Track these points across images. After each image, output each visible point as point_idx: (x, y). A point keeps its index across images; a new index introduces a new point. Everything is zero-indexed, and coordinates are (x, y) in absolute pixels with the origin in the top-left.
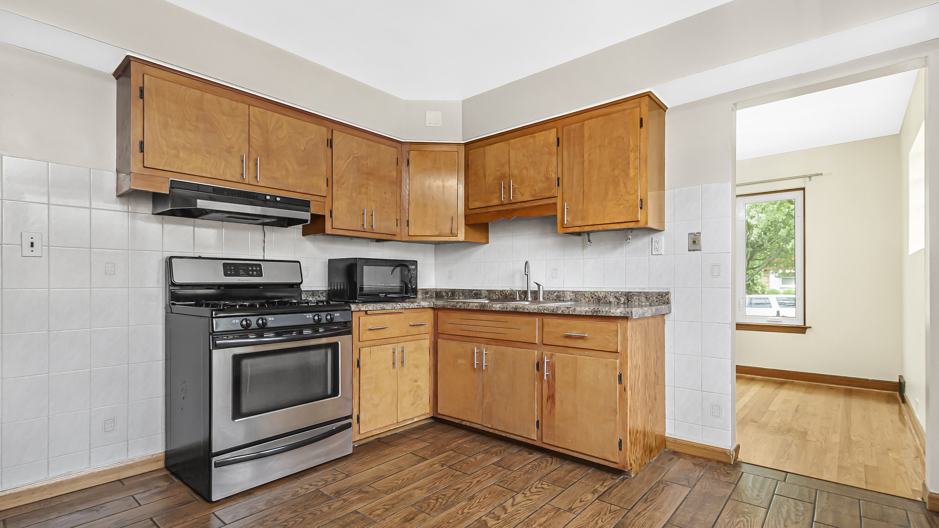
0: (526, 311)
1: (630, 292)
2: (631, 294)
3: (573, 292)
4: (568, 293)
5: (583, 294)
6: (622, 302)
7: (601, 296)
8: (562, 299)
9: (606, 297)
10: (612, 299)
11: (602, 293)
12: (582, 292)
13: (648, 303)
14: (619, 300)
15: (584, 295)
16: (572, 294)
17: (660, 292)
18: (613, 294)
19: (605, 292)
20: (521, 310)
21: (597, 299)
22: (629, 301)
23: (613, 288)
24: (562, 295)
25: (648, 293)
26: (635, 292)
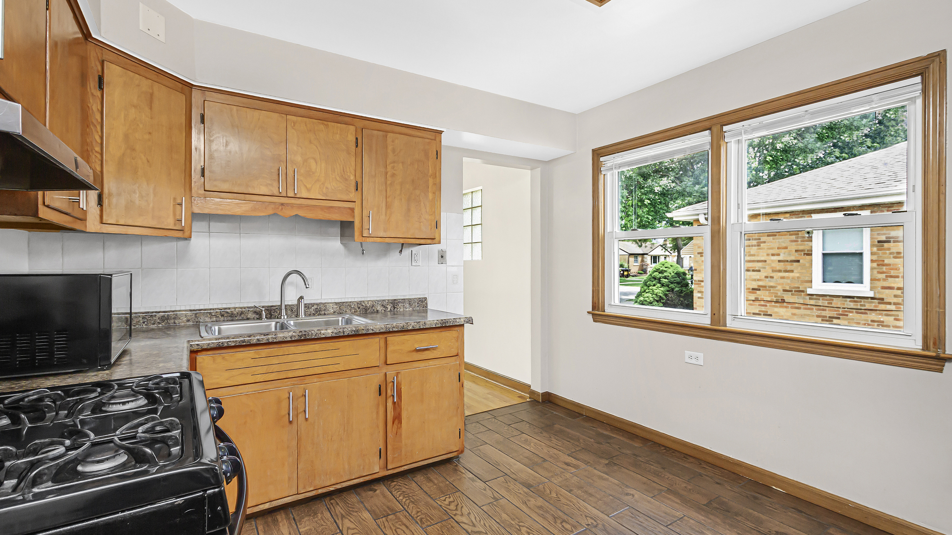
0: (371, 332)
1: (395, 300)
2: (397, 301)
3: (336, 304)
4: (331, 305)
5: (348, 305)
6: (389, 310)
7: (368, 305)
8: (323, 312)
9: (373, 306)
10: (379, 308)
11: (369, 303)
12: (346, 302)
13: (411, 309)
14: (386, 307)
15: (350, 306)
16: (336, 306)
17: (420, 298)
18: (380, 303)
19: (372, 301)
20: (364, 332)
21: (364, 309)
22: (395, 308)
23: (377, 297)
24: (323, 308)
25: (410, 299)
26: (400, 299)
